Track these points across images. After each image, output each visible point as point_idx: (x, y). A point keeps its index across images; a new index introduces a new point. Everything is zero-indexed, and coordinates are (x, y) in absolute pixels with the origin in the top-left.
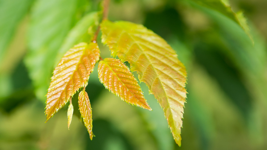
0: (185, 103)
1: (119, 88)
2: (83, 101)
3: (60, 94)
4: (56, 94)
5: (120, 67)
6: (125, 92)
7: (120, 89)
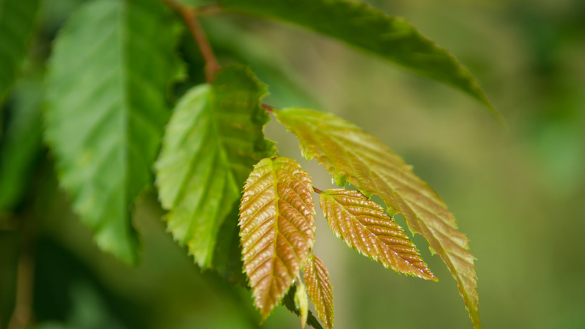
0: (474, 261)
1: (372, 244)
2: (312, 275)
3: (269, 264)
4: (263, 265)
5: (363, 206)
6: (385, 252)
7: (375, 246)
